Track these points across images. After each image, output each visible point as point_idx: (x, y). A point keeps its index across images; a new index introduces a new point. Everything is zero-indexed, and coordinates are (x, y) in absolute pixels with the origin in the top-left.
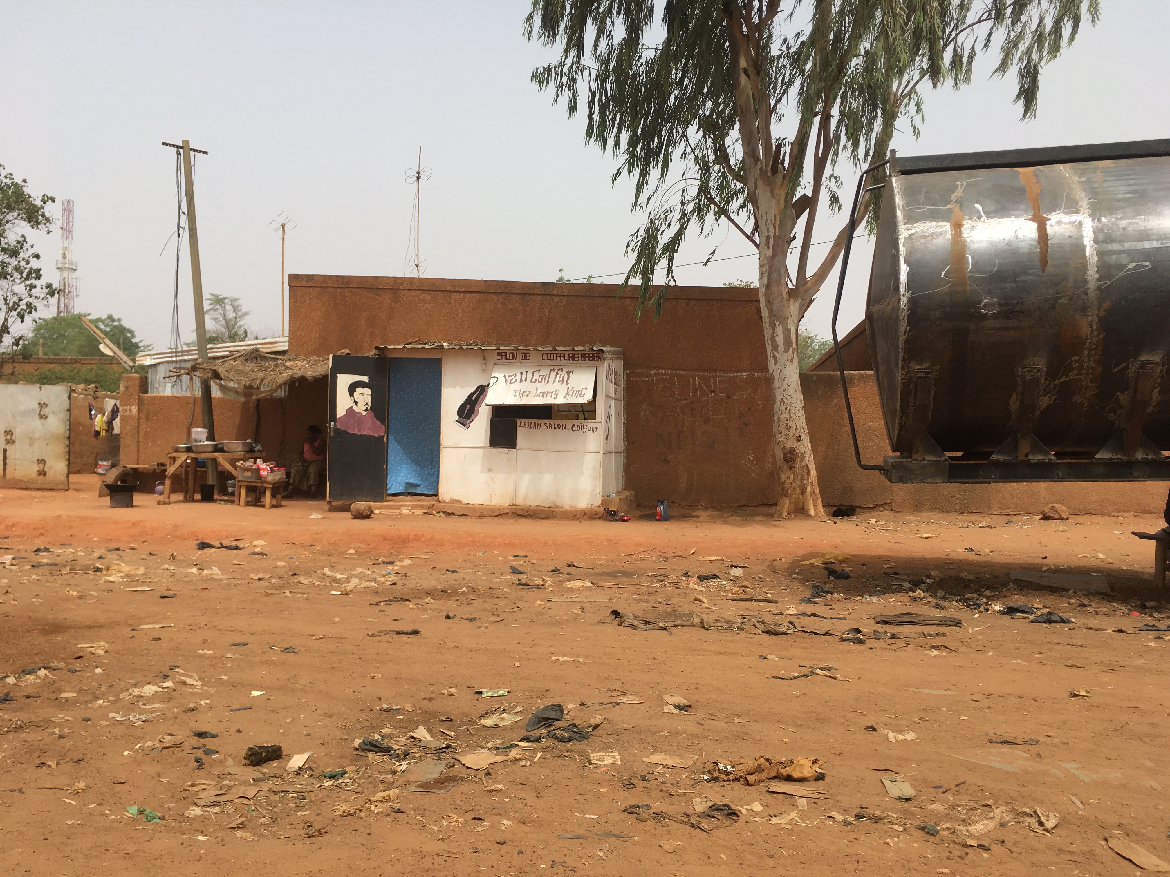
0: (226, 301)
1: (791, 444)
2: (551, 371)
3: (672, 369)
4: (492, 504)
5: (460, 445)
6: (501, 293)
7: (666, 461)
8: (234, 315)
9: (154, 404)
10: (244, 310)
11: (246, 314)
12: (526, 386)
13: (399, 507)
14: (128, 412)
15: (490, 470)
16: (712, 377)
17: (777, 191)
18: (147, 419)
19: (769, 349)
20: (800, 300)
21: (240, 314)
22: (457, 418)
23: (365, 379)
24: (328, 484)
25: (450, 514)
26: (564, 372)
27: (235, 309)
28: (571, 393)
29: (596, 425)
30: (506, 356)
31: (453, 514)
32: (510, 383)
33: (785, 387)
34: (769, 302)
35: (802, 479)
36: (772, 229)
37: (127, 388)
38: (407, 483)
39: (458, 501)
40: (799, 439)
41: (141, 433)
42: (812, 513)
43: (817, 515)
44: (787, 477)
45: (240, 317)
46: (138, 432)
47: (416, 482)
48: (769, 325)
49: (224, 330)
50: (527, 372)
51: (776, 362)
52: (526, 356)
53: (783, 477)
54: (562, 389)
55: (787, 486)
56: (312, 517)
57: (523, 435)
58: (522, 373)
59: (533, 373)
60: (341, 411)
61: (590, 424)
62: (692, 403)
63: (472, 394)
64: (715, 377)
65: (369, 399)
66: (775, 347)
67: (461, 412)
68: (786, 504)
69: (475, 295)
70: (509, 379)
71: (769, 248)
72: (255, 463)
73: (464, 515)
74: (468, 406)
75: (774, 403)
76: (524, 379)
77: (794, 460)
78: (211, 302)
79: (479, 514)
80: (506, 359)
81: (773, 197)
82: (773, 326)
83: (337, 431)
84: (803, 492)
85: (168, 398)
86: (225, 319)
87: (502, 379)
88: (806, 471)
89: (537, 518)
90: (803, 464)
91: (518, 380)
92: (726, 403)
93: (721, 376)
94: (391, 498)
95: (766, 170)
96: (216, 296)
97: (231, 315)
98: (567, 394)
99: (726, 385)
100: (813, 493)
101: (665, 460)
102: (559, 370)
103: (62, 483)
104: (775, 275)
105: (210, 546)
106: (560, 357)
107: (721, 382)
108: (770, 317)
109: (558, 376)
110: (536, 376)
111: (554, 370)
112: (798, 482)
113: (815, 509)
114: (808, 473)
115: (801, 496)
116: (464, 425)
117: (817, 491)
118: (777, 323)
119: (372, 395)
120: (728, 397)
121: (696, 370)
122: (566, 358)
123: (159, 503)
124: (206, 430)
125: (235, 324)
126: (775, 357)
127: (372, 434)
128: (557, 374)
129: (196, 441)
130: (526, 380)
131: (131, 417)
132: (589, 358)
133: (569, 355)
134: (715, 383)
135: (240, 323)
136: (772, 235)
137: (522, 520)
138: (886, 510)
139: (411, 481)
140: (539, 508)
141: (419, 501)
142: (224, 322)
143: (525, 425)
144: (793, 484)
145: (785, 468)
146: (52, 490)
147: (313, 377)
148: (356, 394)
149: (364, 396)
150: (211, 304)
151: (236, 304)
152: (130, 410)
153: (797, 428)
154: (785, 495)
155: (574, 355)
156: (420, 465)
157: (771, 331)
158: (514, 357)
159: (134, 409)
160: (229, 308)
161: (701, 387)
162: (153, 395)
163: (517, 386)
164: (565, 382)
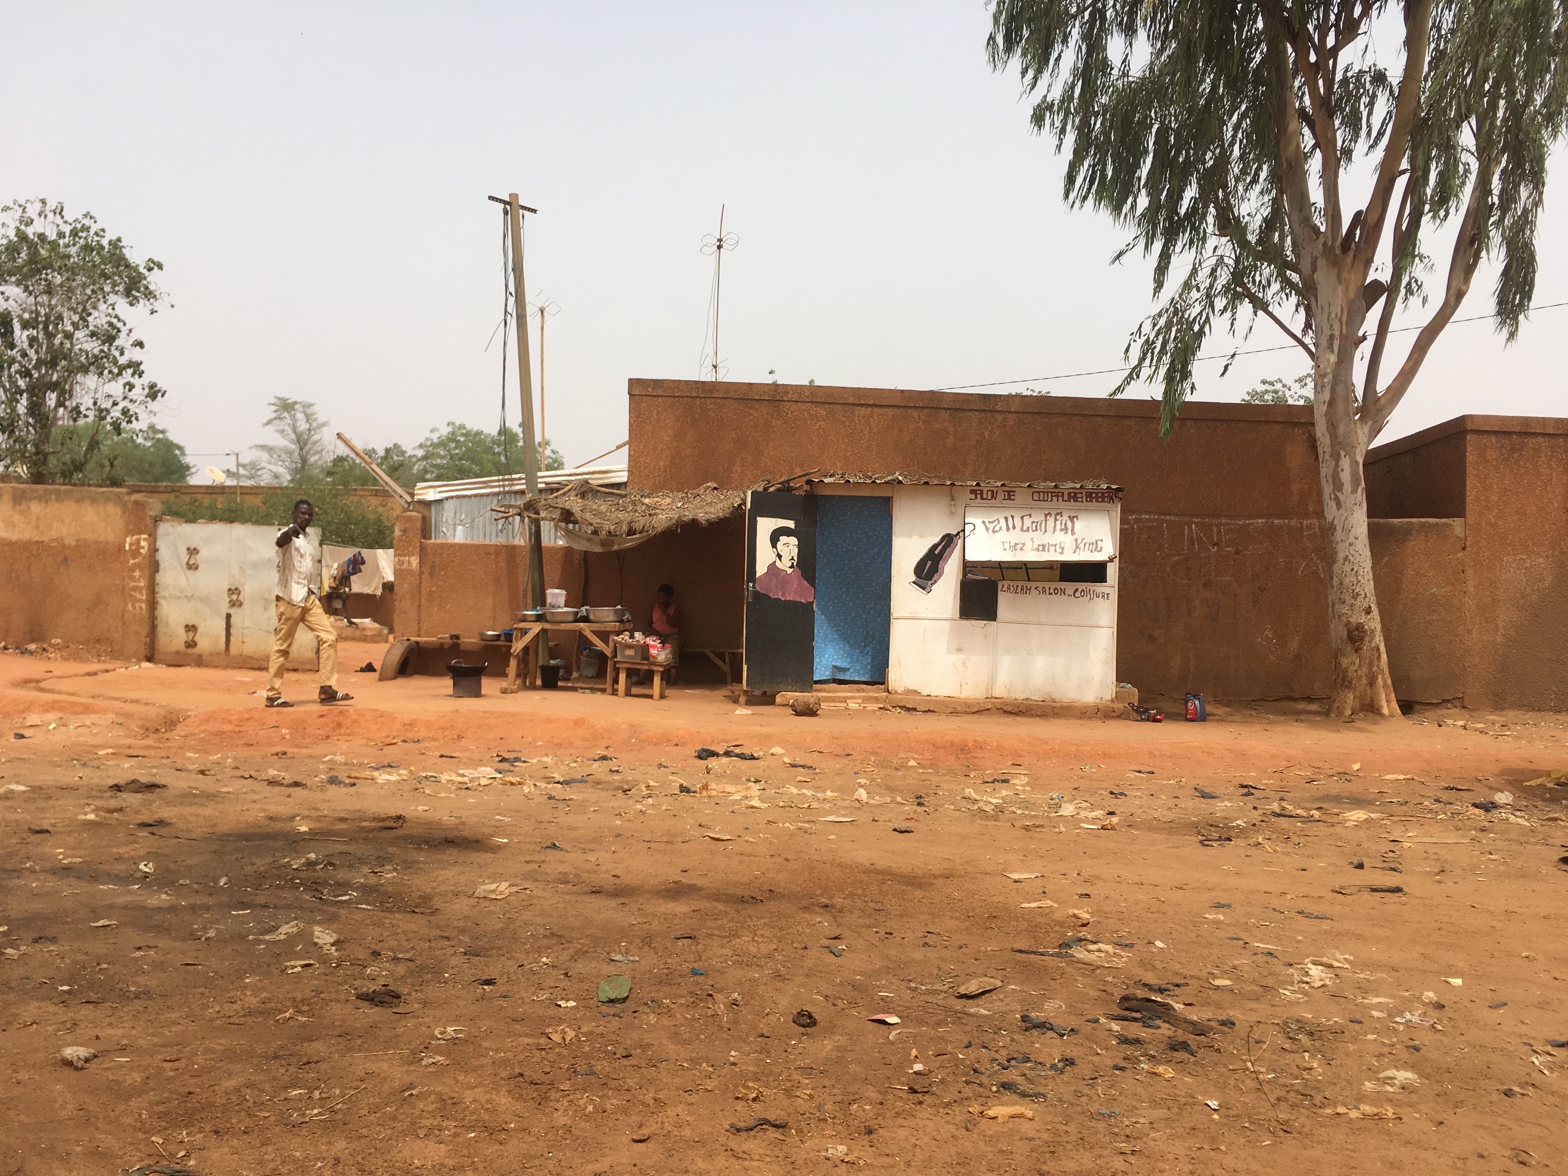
0: (297, 407)
1: (1358, 618)
2: (1046, 515)
3: (1160, 514)
4: (963, 696)
5: (918, 615)
6: (923, 408)
7: (1152, 638)
8: (307, 426)
9: (441, 554)
10: (321, 419)
11: (324, 424)
12: (1015, 536)
13: (844, 700)
14: (406, 565)
15: (959, 650)
16: (1215, 525)
17: (1345, 275)
18: (431, 575)
19: (1327, 489)
20: (1370, 423)
21: (314, 425)
22: (914, 578)
23: (791, 524)
24: (745, 667)
25: (908, 709)
26: (1065, 517)
27: (308, 417)
28: (1082, 546)
29: (1107, 590)
30: (982, 494)
31: (915, 709)
32: (994, 532)
33: (1351, 540)
34: (1332, 427)
35: (1371, 665)
36: (1336, 326)
37: (404, 531)
38: (835, 667)
39: (915, 692)
40: (1368, 611)
41: (423, 593)
42: (1386, 711)
43: (1392, 715)
44: (1350, 662)
45: (315, 430)
46: (420, 593)
47: (845, 665)
48: (1332, 455)
49: (293, 447)
50: (1013, 517)
51: (1339, 506)
52: (1010, 496)
53: (1345, 662)
54: (1067, 540)
55: (1351, 674)
56: (737, 712)
57: (1004, 601)
58: (1006, 519)
59: (1022, 518)
60: (761, 569)
61: (1099, 588)
62: (1187, 559)
63: (935, 546)
64: (1218, 526)
65: (795, 552)
66: (1338, 486)
67: (919, 570)
68: (1350, 699)
69: (887, 410)
70: (991, 526)
71: (1332, 351)
72: (632, 637)
73: (929, 711)
74: (929, 563)
75: (1334, 562)
76: (1011, 526)
77: (1362, 639)
78: (276, 408)
79: (950, 710)
80: (982, 498)
81: (1340, 283)
82: (1337, 458)
83: (756, 594)
84: (1372, 683)
85: (461, 546)
86: (295, 432)
87: (980, 527)
88: (1376, 655)
89: (1032, 716)
90: (1373, 645)
91: (1004, 527)
92: (1235, 560)
93: (1227, 524)
94: (818, 686)
95: (1332, 247)
96: (283, 400)
97: (303, 426)
98: (1077, 547)
99: (1235, 537)
100: (1385, 685)
101: (1150, 636)
102: (1057, 514)
103: (310, 662)
104: (1340, 389)
105: (714, 754)
106: (1057, 496)
107: (1227, 532)
108: (1332, 445)
109: (1058, 523)
110: (1028, 522)
111: (1049, 514)
112: (1365, 669)
113: (1389, 706)
114: (1379, 657)
115: (1368, 688)
116: (924, 589)
117: (1389, 682)
118: (1343, 454)
119: (799, 546)
120: (1237, 552)
121: (1192, 515)
122: (1066, 498)
123: (504, 691)
124: (564, 592)
125: (309, 439)
126: (1337, 500)
127: (798, 599)
128: (1056, 520)
129: (553, 607)
130: (1014, 528)
131: (410, 572)
132: (1097, 498)
133: (1069, 494)
134: (1219, 533)
135: (316, 437)
136: (1337, 333)
137: (1009, 720)
138: (1456, 707)
139: (838, 664)
140: (1029, 702)
141: (858, 691)
142: (293, 436)
143: (1009, 589)
144: (1359, 672)
145: (1349, 649)
146: (295, 670)
147: (707, 521)
148: (779, 545)
149: (789, 546)
150: (276, 411)
151: (309, 411)
152: (409, 562)
153: (1366, 596)
154: (1347, 687)
155: (1076, 494)
156: (849, 643)
157: (1333, 463)
158: (994, 497)
159: (415, 561)
160: (300, 416)
161: (1199, 539)
162: (439, 541)
163: (1003, 535)
164: (1069, 531)
